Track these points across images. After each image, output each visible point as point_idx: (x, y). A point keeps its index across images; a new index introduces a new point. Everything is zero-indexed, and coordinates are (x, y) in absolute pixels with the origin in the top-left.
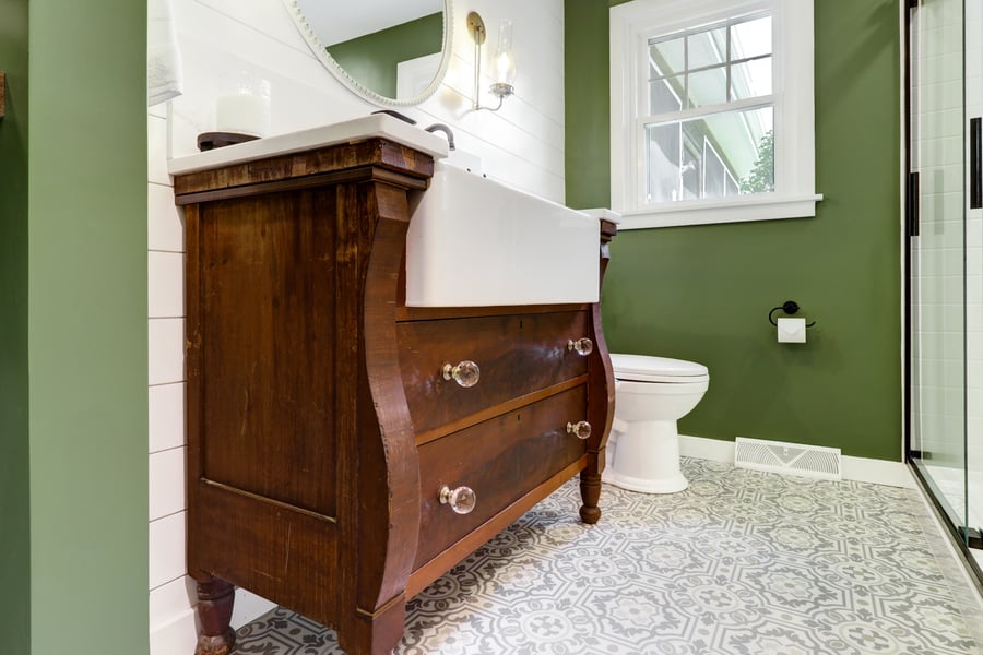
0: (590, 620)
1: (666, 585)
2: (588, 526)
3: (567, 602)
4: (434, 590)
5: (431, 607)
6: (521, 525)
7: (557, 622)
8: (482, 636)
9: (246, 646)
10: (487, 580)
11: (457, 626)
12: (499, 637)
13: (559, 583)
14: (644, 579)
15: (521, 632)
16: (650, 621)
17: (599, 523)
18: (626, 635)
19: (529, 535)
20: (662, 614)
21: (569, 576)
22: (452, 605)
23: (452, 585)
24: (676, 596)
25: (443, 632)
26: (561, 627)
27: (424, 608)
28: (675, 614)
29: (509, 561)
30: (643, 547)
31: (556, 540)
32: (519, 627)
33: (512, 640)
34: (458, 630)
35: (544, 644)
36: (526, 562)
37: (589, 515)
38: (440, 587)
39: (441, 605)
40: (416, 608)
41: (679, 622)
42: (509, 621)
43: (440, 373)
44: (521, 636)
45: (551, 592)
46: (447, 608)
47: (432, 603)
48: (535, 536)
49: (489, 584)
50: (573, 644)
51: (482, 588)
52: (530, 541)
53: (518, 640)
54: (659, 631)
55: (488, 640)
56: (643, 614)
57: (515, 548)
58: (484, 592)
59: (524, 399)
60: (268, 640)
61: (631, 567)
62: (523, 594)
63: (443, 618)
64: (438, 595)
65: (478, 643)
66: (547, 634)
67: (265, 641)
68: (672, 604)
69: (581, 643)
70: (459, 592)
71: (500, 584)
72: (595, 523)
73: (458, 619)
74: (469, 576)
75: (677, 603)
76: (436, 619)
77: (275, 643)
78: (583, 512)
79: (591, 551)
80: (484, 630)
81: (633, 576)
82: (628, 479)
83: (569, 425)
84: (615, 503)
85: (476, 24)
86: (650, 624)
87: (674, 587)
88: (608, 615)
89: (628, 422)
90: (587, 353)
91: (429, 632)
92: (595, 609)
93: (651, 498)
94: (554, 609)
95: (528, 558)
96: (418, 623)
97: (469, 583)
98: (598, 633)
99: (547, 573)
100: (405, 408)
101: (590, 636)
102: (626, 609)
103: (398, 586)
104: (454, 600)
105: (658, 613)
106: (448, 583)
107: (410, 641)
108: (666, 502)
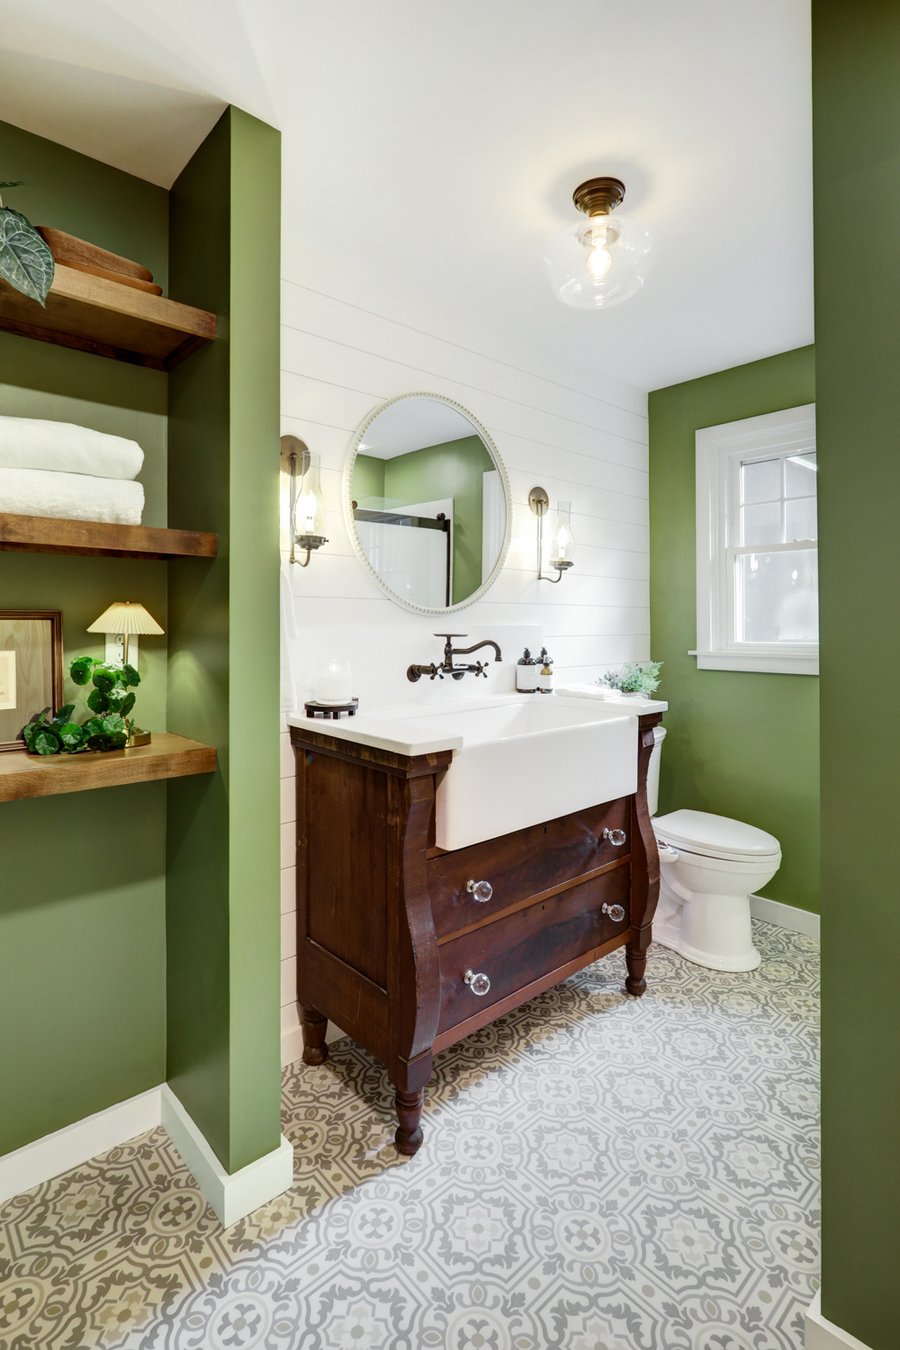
2: (632, 997)
4: (476, 1039)
5: (470, 1054)
6: (569, 985)
7: (568, 1088)
8: (503, 1086)
9: (335, 1059)
10: (521, 1038)
11: (487, 1074)
12: (517, 1090)
13: (583, 1051)
15: (536, 1089)
16: (648, 1103)
17: (644, 996)
18: (621, 1112)
19: (572, 998)
20: (662, 1099)
21: (594, 1046)
22: (487, 1055)
23: (492, 1036)
25: (475, 1077)
26: (570, 1092)
27: (465, 1053)
28: (673, 1102)
29: (546, 1022)
31: (596, 1007)
32: (536, 1085)
33: (526, 1095)
34: (487, 1077)
35: (551, 1103)
36: (561, 1026)
37: (634, 986)
38: (481, 1036)
39: (479, 1053)
40: (459, 1052)
41: (674, 1110)
42: (529, 1078)
43: (464, 886)
44: (534, 1093)
45: (573, 1059)
46: (483, 1057)
47: (472, 1050)
48: (578, 999)
49: (523, 1041)
50: (575, 1109)
51: (516, 1044)
52: (571, 1004)
53: (531, 1096)
54: (652, 1114)
55: (508, 1091)
56: (645, 1096)
57: (555, 1010)
58: (515, 1048)
59: (549, 892)
60: (350, 1057)
62: (549, 1056)
63: (478, 1065)
64: (479, 1044)
65: (500, 1092)
66: (556, 1096)
67: (349, 1057)
68: (676, 1092)
69: (581, 1109)
70: (495, 1043)
71: (532, 1043)
72: (640, 995)
73: (489, 1068)
74: (507, 1031)
76: (472, 1065)
77: (354, 1061)
78: (629, 982)
79: (625, 1024)
80: (506, 1082)
81: (653, 1058)
83: (605, 905)
84: (669, 975)
85: (539, 498)
86: (646, 1106)
90: (619, 843)
91: (465, 1075)
92: (604, 1082)
93: (713, 975)
94: (570, 1075)
95: (563, 1021)
96: (457, 1065)
97: (506, 1037)
98: (598, 1104)
99: (576, 1040)
100: (431, 924)
101: (590, 1105)
102: (631, 1088)
103: (425, 1046)
104: (490, 1051)
105: (658, 1098)
106: (489, 1034)
107: (449, 1079)
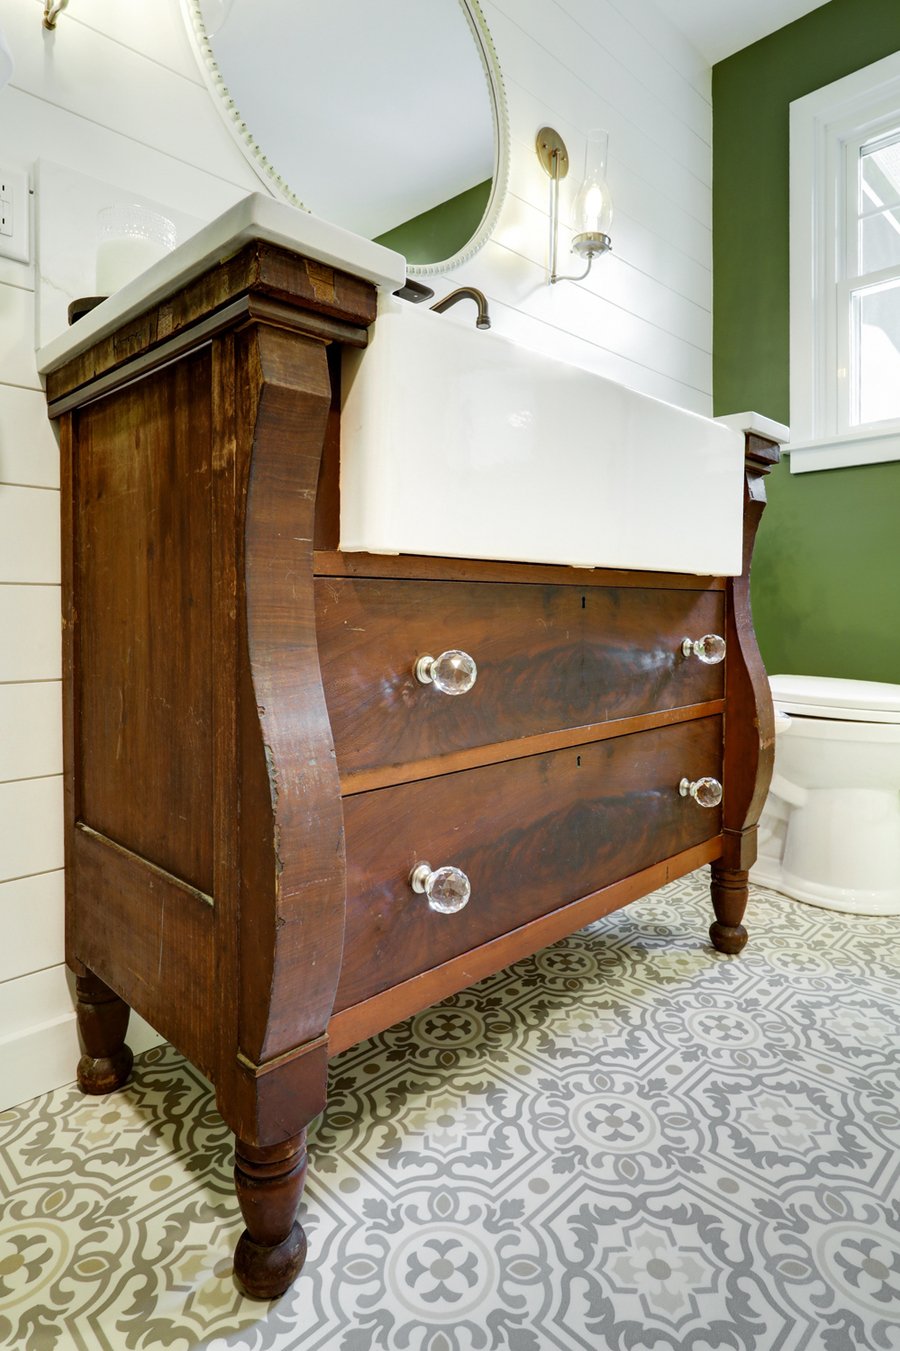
0: (695, 1124)
1: (851, 1080)
2: (723, 957)
3: (659, 1084)
4: (443, 1033)
5: (431, 1060)
6: (609, 942)
7: (634, 1119)
8: (499, 1122)
9: (148, 1079)
10: (530, 1028)
11: (463, 1099)
12: (528, 1129)
13: (652, 1048)
14: (811, 1063)
15: (566, 1125)
16: (809, 1144)
17: (744, 954)
18: (758, 1165)
19: (618, 961)
20: (835, 1134)
21: (673, 1038)
22: (464, 1061)
23: (473, 1027)
24: (868, 1105)
25: (438, 1105)
26: (640, 1128)
27: (419, 1060)
28: (861, 1139)
29: (576, 1000)
30: (819, 1005)
31: (663, 973)
32: (565, 1118)
33: (548, 1137)
34: (464, 1104)
35: (603, 1154)
36: (604, 1006)
37: (726, 937)
38: (453, 1027)
39: (448, 1059)
40: (407, 1057)
41: (869, 1156)
42: (551, 1104)
43: (410, 672)
44: (564, 1133)
45: (635, 1063)
46: (455, 1065)
47: (433, 1054)
48: (628, 963)
49: (534, 1035)
50: (656, 1163)
51: (520, 1039)
52: (617, 970)
53: (558, 1140)
54: (825, 1167)
55: (509, 1131)
56: (798, 1129)
57: (590, 980)
58: (521, 1047)
59: (589, 731)
60: (181, 1074)
61: (789, 1039)
62: (586, 1060)
63: (445, 1080)
64: (448, 1041)
65: (490, 1134)
66: (611, 1138)
67: (175, 1076)
68: (859, 1118)
69: (670, 1164)
70: (481, 1040)
71: (551, 1036)
72: (737, 953)
73: (467, 1087)
74: (503, 1017)
75: (869, 1117)
76: (433, 1081)
77: (188, 1081)
78: (715, 931)
79: (721, 1000)
80: (504, 1113)
81: (791, 1055)
82: (809, 884)
83: (684, 782)
84: (777, 922)
85: (551, 148)
86: (808, 1151)
87: (866, 1086)
88: (729, 1120)
89: (809, 788)
91: (416, 1101)
92: (708, 1104)
93: (848, 920)
94: (633, 1095)
95: (609, 998)
96: (403, 1084)
97: (501, 1028)
98: (705, 1151)
99: (636, 1028)
100: (324, 723)
101: (689, 1153)
102: (766, 1114)
103: (305, 1025)
104: (470, 1053)
105: (827, 1132)
106: (467, 1023)
107: (383, 1111)
108: (873, 930)
